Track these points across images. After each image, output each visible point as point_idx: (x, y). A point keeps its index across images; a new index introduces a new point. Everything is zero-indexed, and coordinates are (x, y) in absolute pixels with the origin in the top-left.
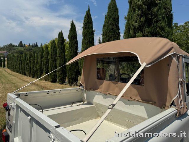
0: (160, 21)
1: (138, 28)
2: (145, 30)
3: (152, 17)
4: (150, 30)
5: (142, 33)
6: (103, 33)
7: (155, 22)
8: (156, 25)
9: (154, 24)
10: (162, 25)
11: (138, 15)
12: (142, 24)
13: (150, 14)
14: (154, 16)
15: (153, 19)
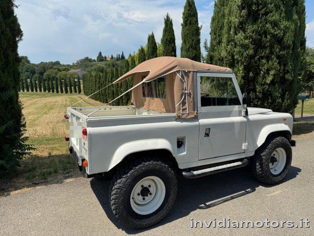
0: (271, 12)
1: (238, 26)
2: (247, 29)
3: (258, 7)
4: (255, 27)
5: (245, 34)
6: (212, 30)
7: (263, 15)
8: (266, 20)
9: (261, 18)
10: (274, 18)
11: (238, 6)
12: (243, 20)
13: (255, 4)
14: (261, 6)
15: (260, 10)
